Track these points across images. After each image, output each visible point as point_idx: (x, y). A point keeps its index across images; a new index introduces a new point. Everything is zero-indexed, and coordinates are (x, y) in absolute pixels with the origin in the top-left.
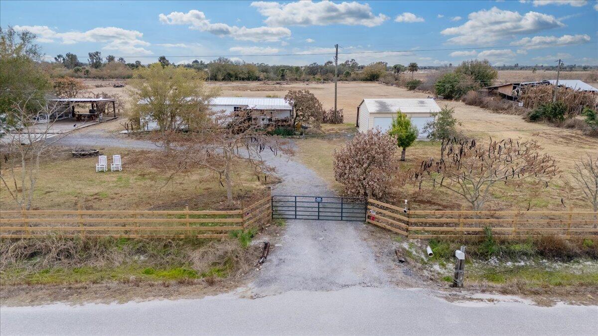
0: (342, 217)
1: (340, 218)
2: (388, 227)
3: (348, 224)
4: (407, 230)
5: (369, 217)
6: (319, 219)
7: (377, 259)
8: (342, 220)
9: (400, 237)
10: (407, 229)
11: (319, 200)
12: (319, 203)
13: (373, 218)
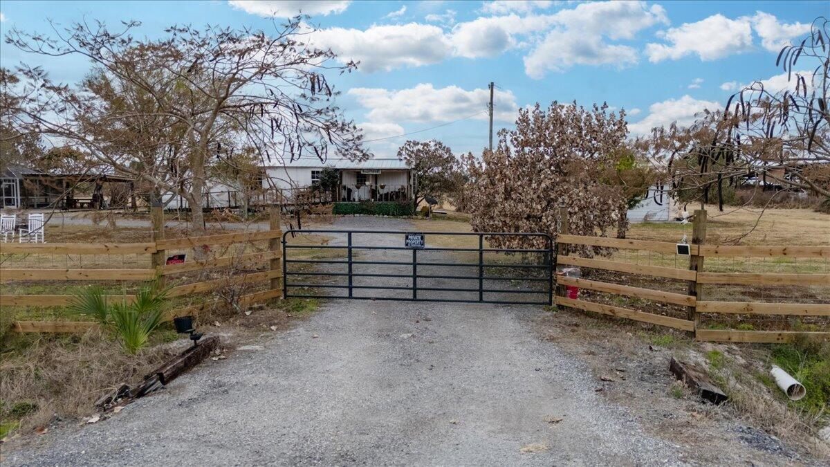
0: (481, 291)
1: (476, 296)
2: (623, 312)
3: (500, 310)
4: (692, 313)
5: (561, 290)
6: (415, 299)
7: (603, 387)
8: (481, 300)
9: (667, 338)
10: (692, 309)
11: (415, 240)
12: (415, 250)
13: (573, 291)
